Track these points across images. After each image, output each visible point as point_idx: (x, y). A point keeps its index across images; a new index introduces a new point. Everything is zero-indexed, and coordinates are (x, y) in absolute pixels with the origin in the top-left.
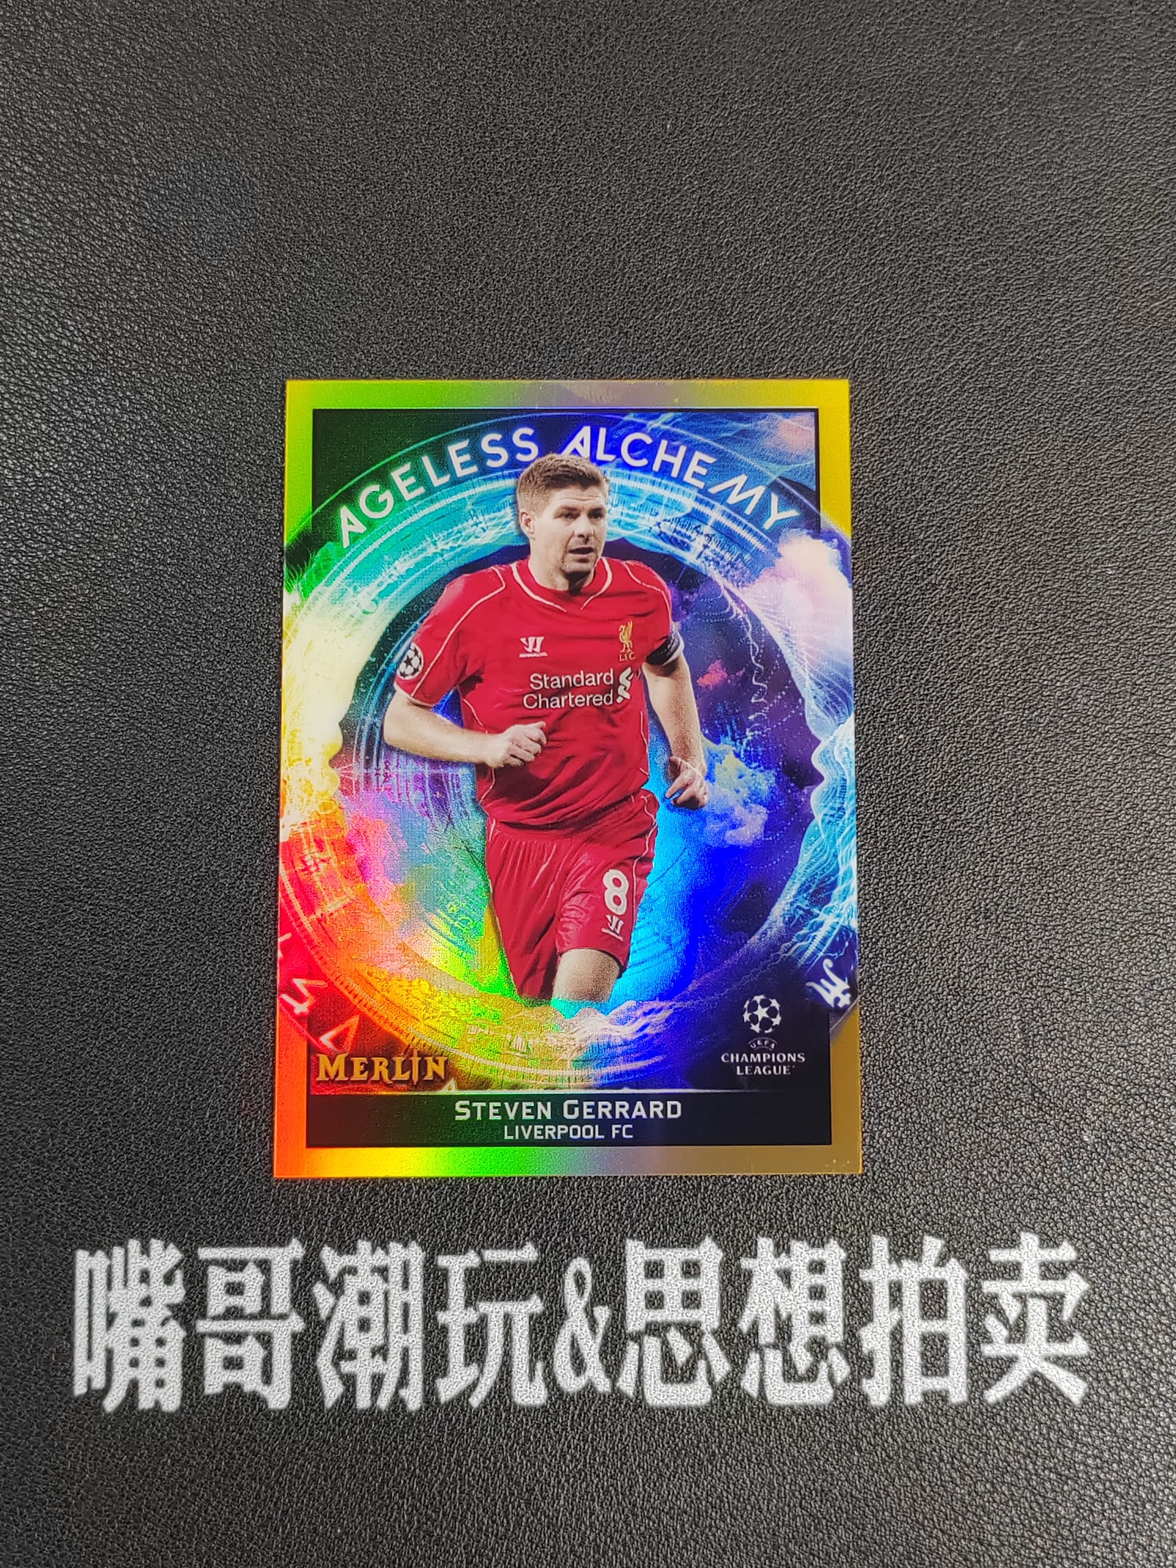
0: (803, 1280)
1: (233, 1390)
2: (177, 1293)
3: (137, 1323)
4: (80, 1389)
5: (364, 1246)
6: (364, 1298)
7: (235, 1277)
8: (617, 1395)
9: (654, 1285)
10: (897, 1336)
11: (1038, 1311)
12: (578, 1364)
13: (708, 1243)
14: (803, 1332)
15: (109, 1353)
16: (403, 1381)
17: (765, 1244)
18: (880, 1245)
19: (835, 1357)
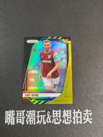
0: (68, 113)
1: (19, 123)
2: (14, 115)
3: (11, 117)
4: (6, 123)
5: (30, 110)
6: (30, 115)
7: (19, 113)
8: (52, 123)
9: (55, 114)
10: (76, 118)
11: (88, 116)
12: (49, 121)
13: (60, 110)
14: (68, 118)
15: (8, 120)
16: (34, 122)
17: (64, 110)
18: (74, 110)
19: (70, 120)
